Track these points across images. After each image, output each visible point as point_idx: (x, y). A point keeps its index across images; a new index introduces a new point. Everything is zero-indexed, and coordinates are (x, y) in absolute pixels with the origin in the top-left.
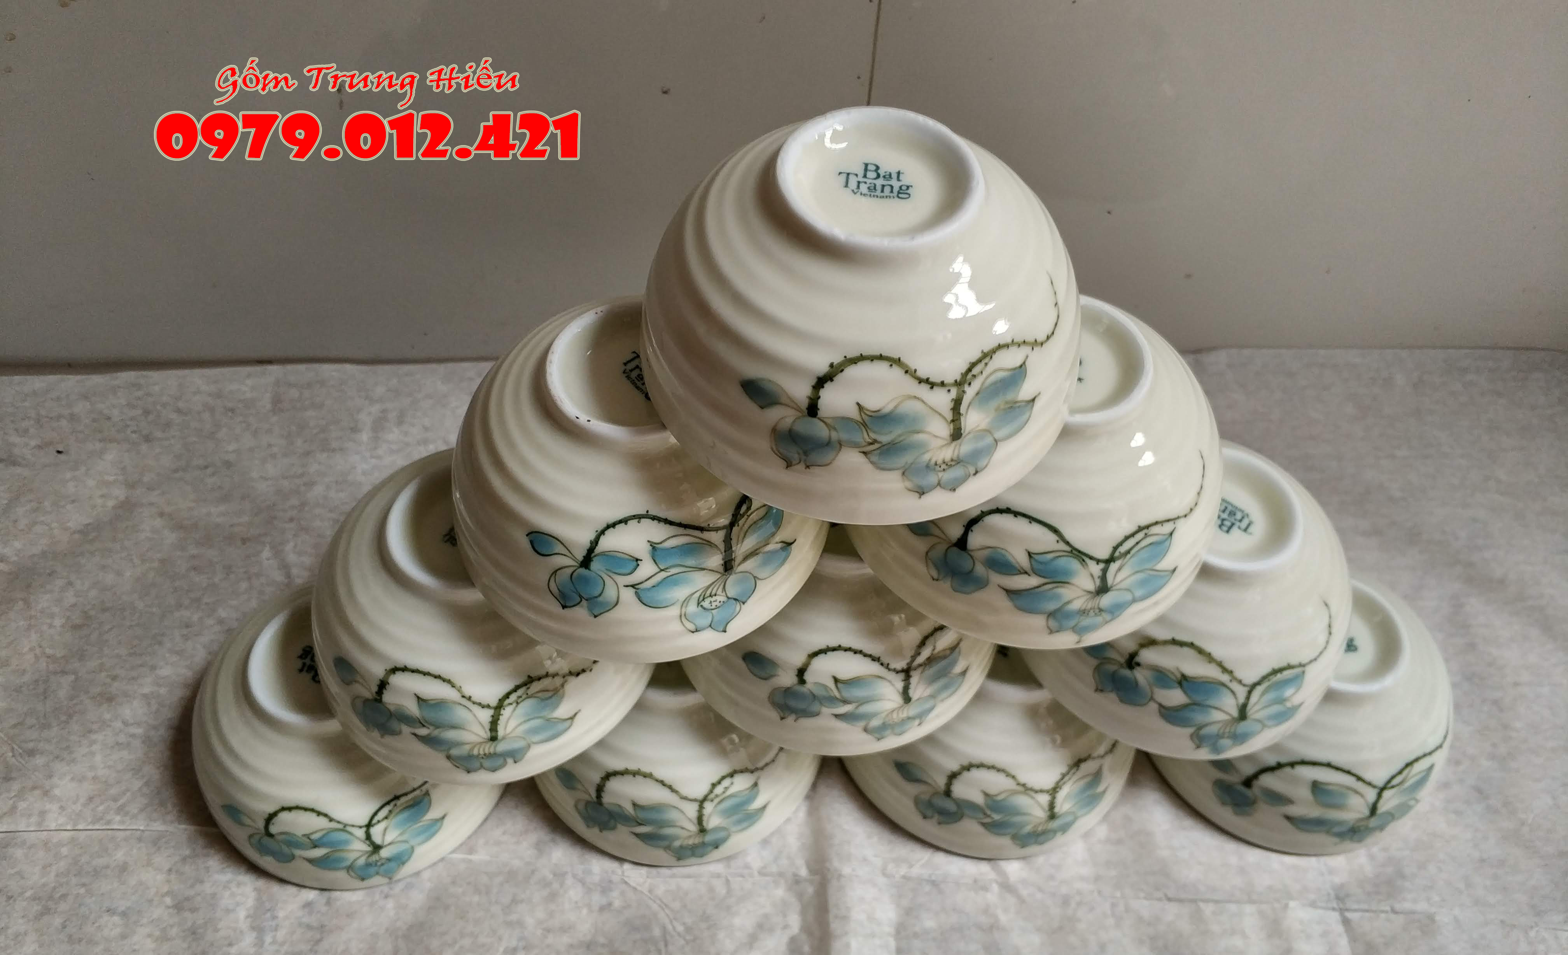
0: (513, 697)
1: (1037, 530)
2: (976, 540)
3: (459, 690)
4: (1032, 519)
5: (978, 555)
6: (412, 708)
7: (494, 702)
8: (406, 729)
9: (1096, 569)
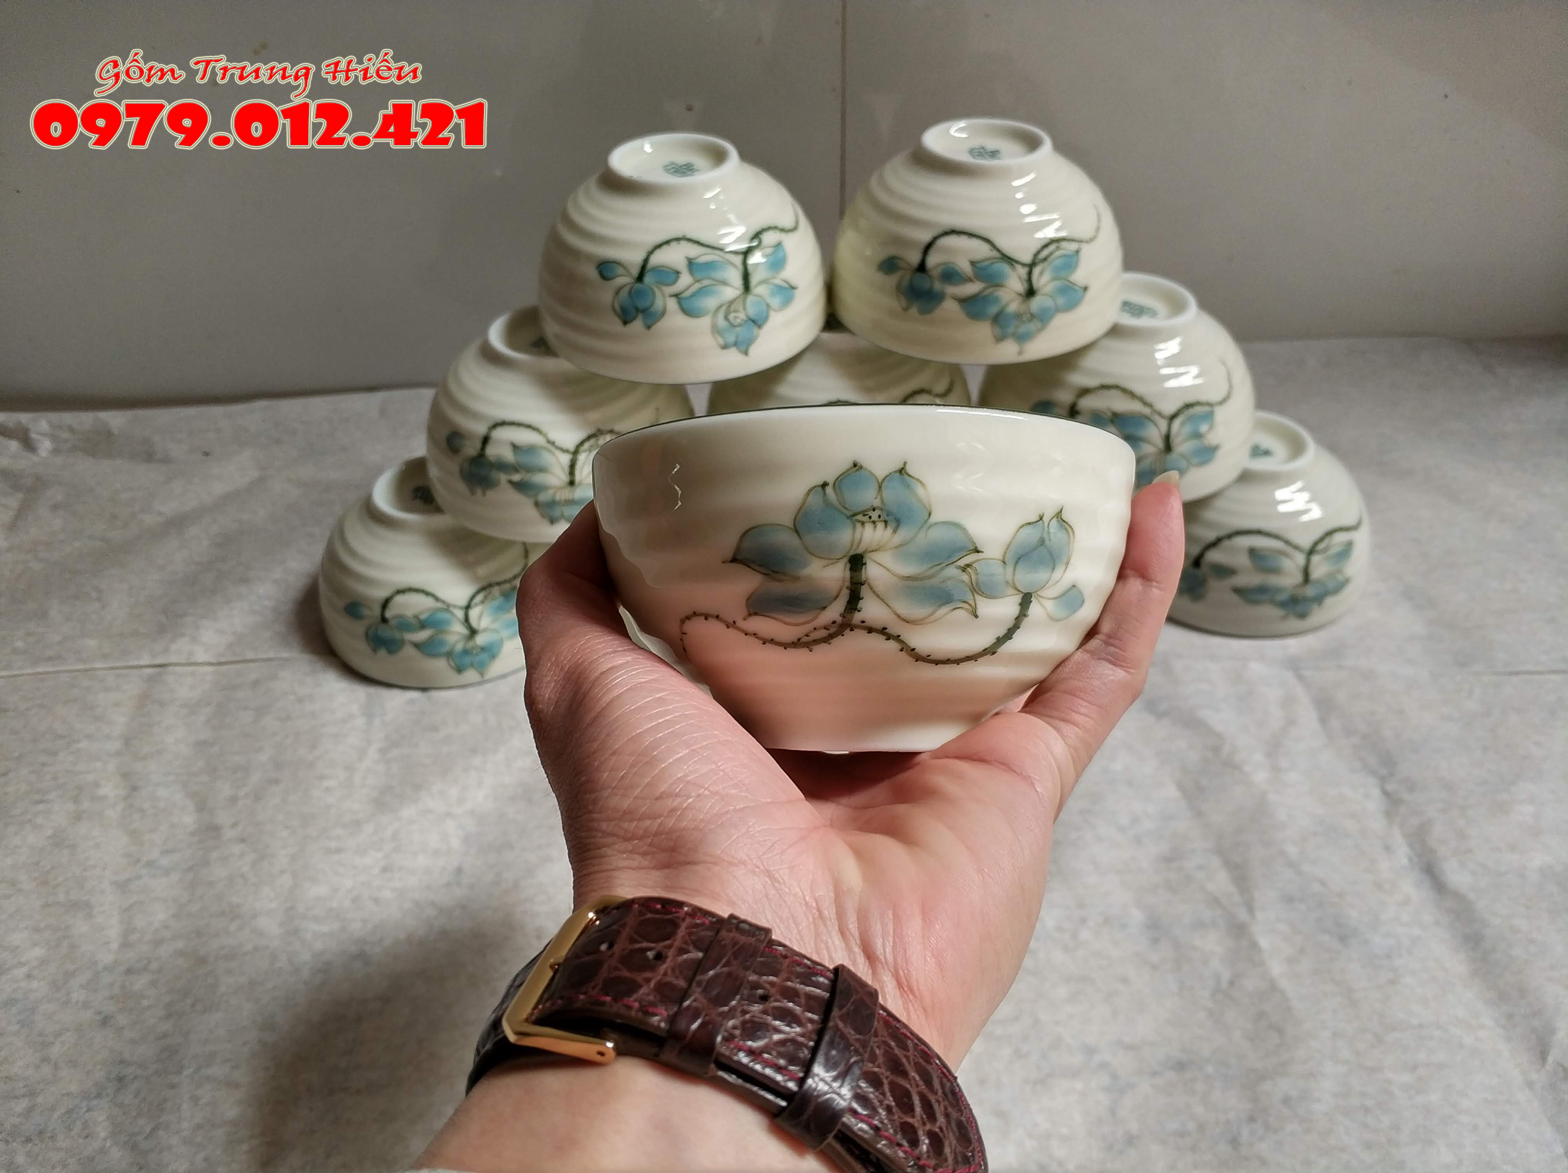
0: (587, 445)
1: (975, 243)
2: (932, 260)
3: (545, 435)
4: (971, 235)
5: (935, 273)
6: (508, 455)
7: (572, 448)
8: (503, 477)
9: (1023, 271)
